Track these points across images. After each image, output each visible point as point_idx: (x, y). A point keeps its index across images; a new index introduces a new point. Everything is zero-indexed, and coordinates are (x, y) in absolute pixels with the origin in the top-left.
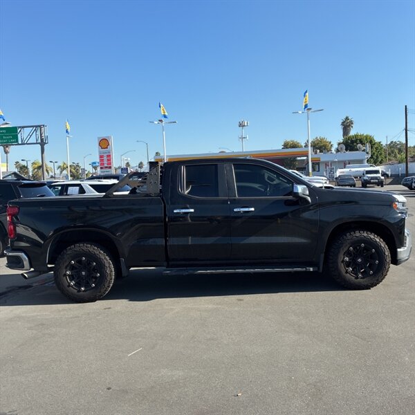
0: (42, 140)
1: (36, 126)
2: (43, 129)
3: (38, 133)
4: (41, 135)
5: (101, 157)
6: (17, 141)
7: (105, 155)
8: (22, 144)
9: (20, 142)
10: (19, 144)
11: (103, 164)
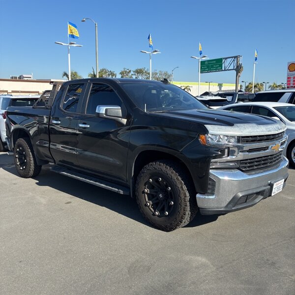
0: (237, 67)
1: (235, 57)
2: (239, 58)
3: (235, 62)
4: (237, 63)
5: (288, 78)
6: (222, 68)
7: (292, 77)
8: (225, 70)
9: (223, 69)
10: (222, 71)
11: (290, 84)
